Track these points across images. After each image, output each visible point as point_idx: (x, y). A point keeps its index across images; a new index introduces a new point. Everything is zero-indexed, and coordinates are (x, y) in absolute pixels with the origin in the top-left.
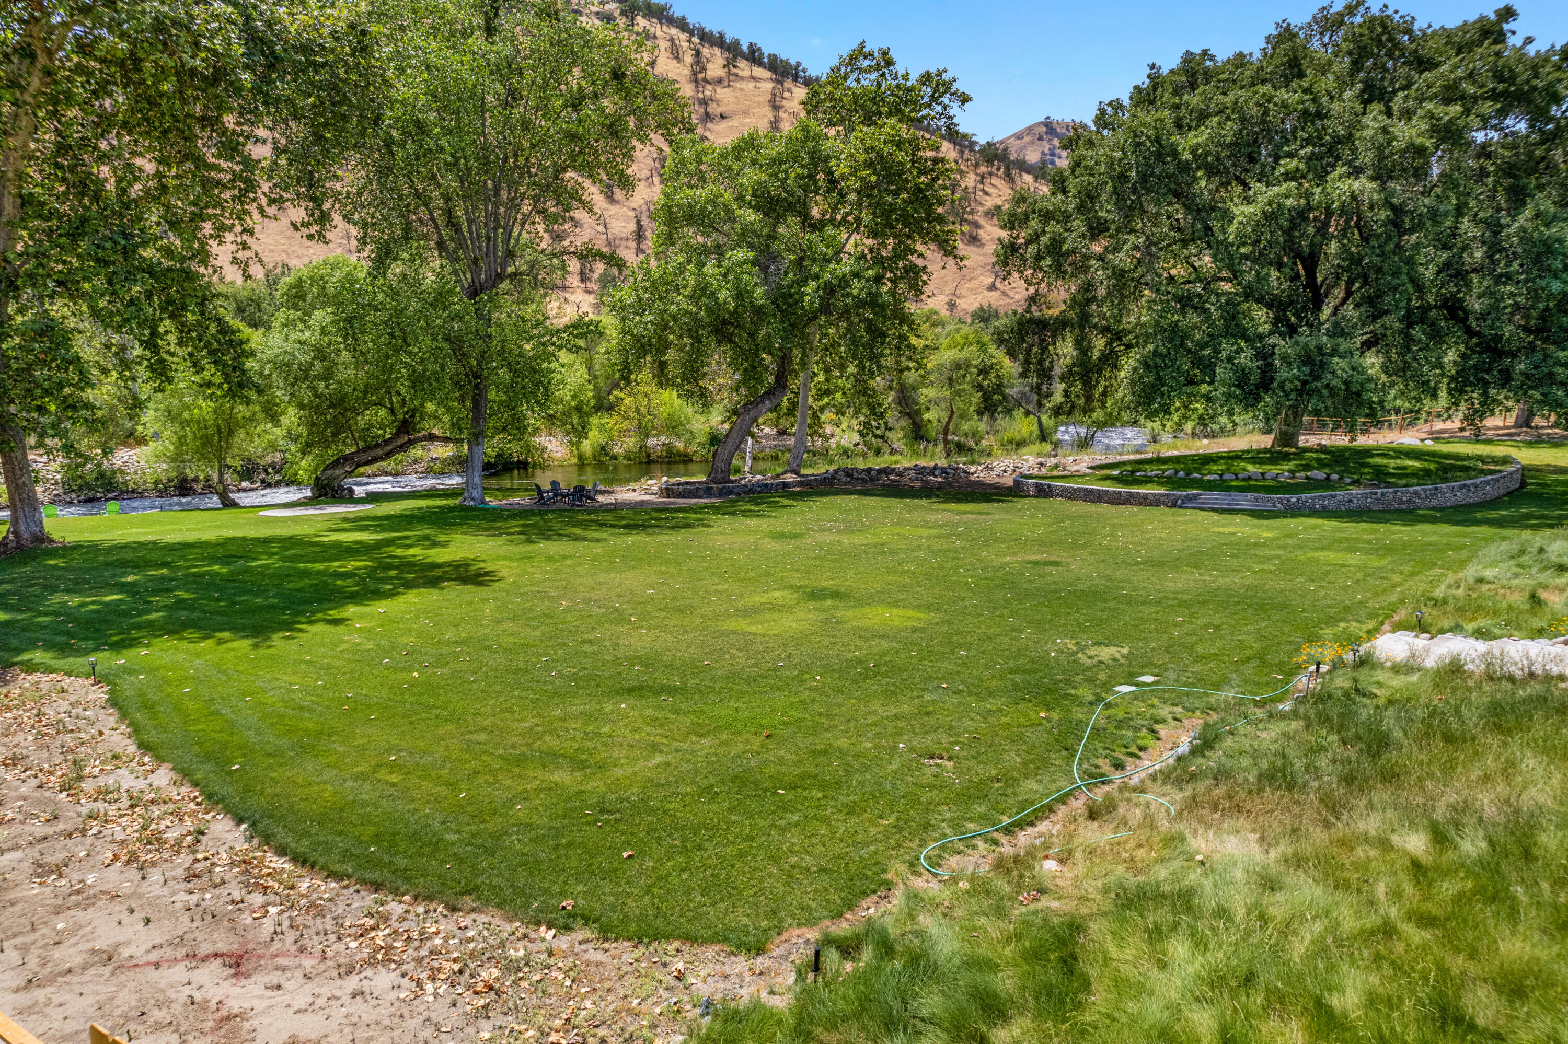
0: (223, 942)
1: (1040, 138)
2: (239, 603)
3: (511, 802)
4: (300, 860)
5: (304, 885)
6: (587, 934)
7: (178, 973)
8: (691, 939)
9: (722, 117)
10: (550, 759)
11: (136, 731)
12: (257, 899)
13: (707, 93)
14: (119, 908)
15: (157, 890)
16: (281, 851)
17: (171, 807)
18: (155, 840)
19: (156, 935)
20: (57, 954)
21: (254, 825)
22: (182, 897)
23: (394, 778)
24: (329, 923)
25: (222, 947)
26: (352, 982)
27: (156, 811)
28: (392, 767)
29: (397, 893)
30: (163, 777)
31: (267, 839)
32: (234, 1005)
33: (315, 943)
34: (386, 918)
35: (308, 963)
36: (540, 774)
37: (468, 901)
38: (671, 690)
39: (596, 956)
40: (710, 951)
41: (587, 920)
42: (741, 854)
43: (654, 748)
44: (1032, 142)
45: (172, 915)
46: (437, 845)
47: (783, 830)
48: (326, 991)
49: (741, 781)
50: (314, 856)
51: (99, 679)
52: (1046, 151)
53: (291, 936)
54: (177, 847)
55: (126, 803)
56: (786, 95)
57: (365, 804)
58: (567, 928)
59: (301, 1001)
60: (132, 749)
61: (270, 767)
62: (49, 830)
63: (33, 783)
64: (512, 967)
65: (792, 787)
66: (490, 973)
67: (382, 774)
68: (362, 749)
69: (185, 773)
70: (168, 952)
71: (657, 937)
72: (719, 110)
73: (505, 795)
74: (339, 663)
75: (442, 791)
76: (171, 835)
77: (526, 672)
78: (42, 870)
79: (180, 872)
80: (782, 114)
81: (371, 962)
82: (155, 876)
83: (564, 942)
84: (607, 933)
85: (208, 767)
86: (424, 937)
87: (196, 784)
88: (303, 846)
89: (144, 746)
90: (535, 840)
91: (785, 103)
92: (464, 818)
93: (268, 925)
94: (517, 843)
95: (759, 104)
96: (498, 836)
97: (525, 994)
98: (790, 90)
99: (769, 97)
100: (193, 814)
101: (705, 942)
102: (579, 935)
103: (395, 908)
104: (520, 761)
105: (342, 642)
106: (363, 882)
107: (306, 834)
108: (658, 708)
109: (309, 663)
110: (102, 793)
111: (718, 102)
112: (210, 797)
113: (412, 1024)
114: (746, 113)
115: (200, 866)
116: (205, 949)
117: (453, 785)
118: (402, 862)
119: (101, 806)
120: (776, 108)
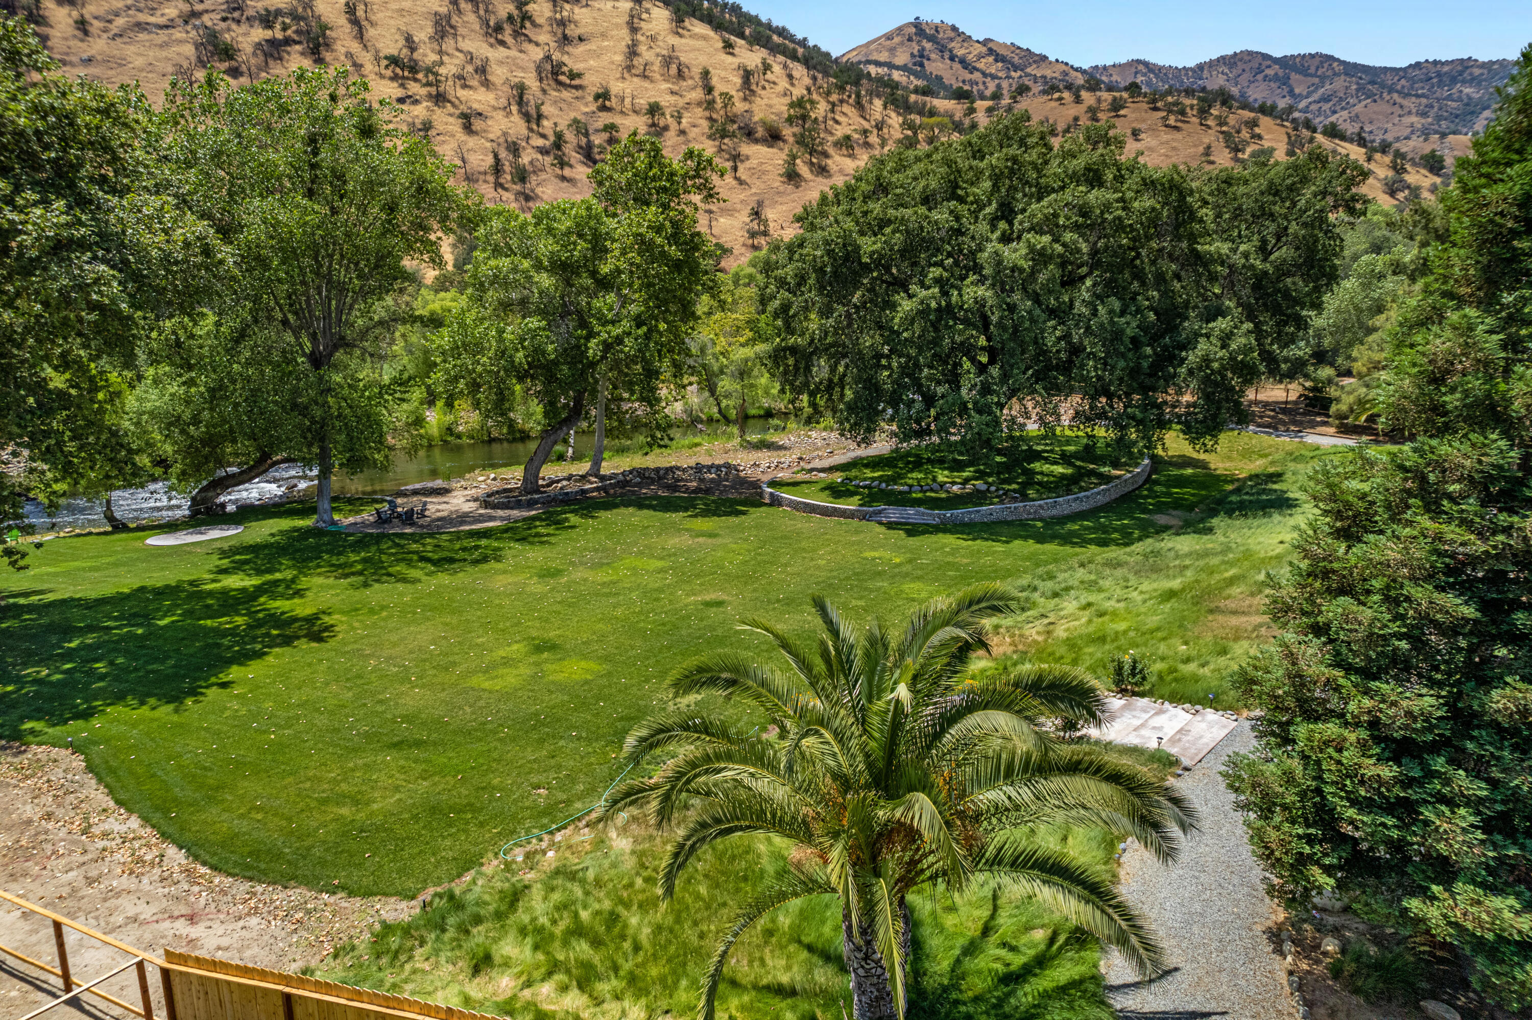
0: (184, 910)
1: (910, 39)
2: (153, 672)
3: (318, 828)
4: (214, 868)
5: (217, 881)
6: (343, 895)
7: (167, 924)
8: (385, 894)
9: (581, 39)
10: (341, 799)
11: (111, 792)
12: (196, 889)
13: (565, 14)
14: (131, 897)
15: (148, 888)
16: (204, 864)
17: (143, 841)
18: (140, 861)
19: (153, 909)
20: (112, 919)
21: (188, 850)
22: (160, 890)
23: (259, 816)
24: (229, 898)
25: (183, 912)
26: (241, 923)
27: (136, 844)
28: (259, 809)
29: (260, 882)
30: (134, 822)
31: (196, 858)
32: (193, 936)
33: (224, 908)
34: (255, 894)
35: (222, 916)
36: (335, 810)
37: (292, 883)
38: (418, 744)
39: (344, 904)
40: (393, 899)
41: (343, 888)
42: (421, 852)
43: (397, 789)
44: (902, 43)
45: (158, 899)
46: (279, 856)
47: (444, 838)
48: (230, 927)
49: (434, 810)
50: (220, 866)
51: (76, 748)
52: (916, 52)
53: (213, 905)
54: (153, 865)
55: (120, 841)
56: (644, 16)
57: (245, 834)
58: (334, 893)
59: (220, 932)
60: (112, 804)
61: (192, 813)
62: (85, 858)
63: (64, 830)
64: (308, 912)
65: (459, 812)
66: (298, 916)
67: (254, 815)
68: (242, 797)
69: (146, 820)
70: (160, 916)
71: (372, 894)
72: (578, 32)
73: (315, 824)
74: (225, 728)
75: (284, 823)
76: (148, 858)
77: (339, 730)
78: (90, 881)
79: (156, 878)
80: (639, 37)
81: (249, 914)
82: (145, 880)
83: (332, 899)
84: (351, 894)
85: (158, 815)
86: (272, 901)
87: (153, 827)
88: (214, 860)
89: (119, 803)
90: (326, 850)
91: (643, 24)
92: (294, 839)
93: (202, 901)
94: (317, 852)
95: (617, 25)
96: (309, 849)
97: (313, 922)
98: (648, 11)
99: (626, 18)
100: (156, 845)
101: (392, 895)
102: (339, 896)
103: (259, 888)
104: (324, 802)
105: (226, 708)
106: (244, 877)
107: (215, 854)
108: (407, 759)
109: (206, 729)
110: (105, 835)
111: (576, 23)
112: (163, 834)
113: (266, 938)
114: (604, 36)
115: (166, 874)
116: (176, 913)
117: (290, 820)
118: (263, 866)
119: (105, 843)
120: (634, 30)
